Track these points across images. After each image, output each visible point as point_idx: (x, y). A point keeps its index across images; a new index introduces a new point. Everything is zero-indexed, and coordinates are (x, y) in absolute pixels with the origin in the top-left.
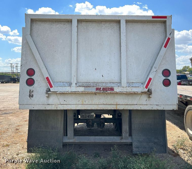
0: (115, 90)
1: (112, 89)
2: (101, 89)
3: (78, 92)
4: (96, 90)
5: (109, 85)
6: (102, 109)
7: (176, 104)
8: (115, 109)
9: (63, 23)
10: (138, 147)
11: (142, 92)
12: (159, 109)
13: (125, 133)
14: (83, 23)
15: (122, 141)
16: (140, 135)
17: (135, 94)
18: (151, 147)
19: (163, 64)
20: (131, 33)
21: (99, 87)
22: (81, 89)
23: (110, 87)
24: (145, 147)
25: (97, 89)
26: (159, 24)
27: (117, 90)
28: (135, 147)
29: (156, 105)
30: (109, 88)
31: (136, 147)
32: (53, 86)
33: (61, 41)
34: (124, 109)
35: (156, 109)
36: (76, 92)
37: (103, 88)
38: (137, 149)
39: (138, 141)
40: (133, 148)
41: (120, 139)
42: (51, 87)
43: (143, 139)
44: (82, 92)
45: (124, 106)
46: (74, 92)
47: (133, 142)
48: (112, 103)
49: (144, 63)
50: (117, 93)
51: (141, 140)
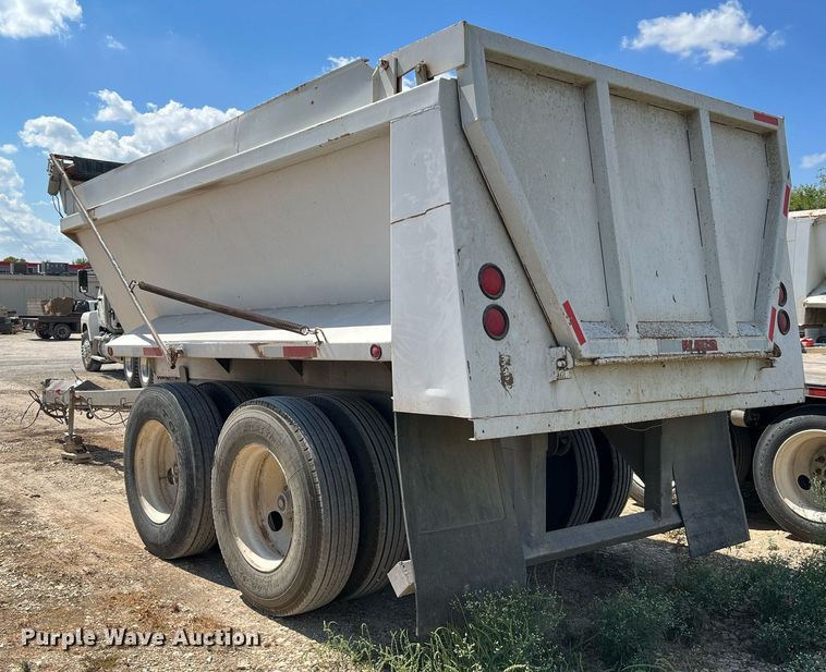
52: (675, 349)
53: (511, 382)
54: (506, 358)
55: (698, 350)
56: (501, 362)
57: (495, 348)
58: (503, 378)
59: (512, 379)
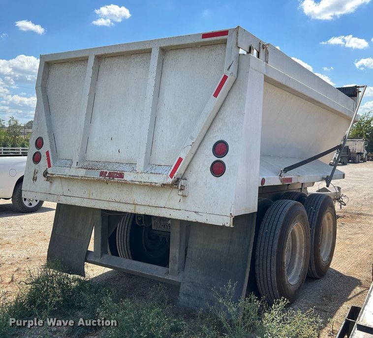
0: (125, 178)
1: (121, 175)
2: (107, 175)
3: (77, 178)
4: (100, 176)
5: (118, 169)
6: (114, 209)
7: (229, 215)
8: (133, 212)
9: (83, 63)
10: (188, 295)
11: (163, 184)
12: (198, 221)
13: (172, 262)
14: (107, 60)
15: (166, 278)
16: (198, 271)
17: (151, 186)
18: (211, 301)
19: (218, 131)
20: (172, 71)
21: (105, 171)
22: (82, 173)
23: (119, 172)
24: (201, 298)
25: (102, 174)
26: (221, 47)
27: (128, 177)
28: (183, 293)
29: (195, 212)
30: (117, 173)
31: (186, 294)
32: (52, 165)
33: (77, 93)
34: (146, 214)
35: (194, 221)
36: (74, 176)
37: (110, 173)
38: (186, 298)
39: (192, 282)
40: (180, 295)
41: (165, 274)
42: (49, 166)
43: (202, 282)
44: (82, 177)
45: (146, 208)
46: (73, 176)
47: (182, 283)
48: (128, 202)
49: (184, 128)
50: (126, 183)
51: (197, 281)
52: (96, 175)
53: (36, 180)
54: (36, 171)
55: (110, 177)
56: (35, 172)
57: (34, 166)
58: (34, 178)
59: (36, 178)
